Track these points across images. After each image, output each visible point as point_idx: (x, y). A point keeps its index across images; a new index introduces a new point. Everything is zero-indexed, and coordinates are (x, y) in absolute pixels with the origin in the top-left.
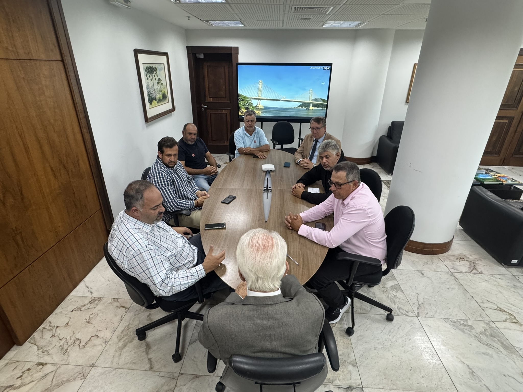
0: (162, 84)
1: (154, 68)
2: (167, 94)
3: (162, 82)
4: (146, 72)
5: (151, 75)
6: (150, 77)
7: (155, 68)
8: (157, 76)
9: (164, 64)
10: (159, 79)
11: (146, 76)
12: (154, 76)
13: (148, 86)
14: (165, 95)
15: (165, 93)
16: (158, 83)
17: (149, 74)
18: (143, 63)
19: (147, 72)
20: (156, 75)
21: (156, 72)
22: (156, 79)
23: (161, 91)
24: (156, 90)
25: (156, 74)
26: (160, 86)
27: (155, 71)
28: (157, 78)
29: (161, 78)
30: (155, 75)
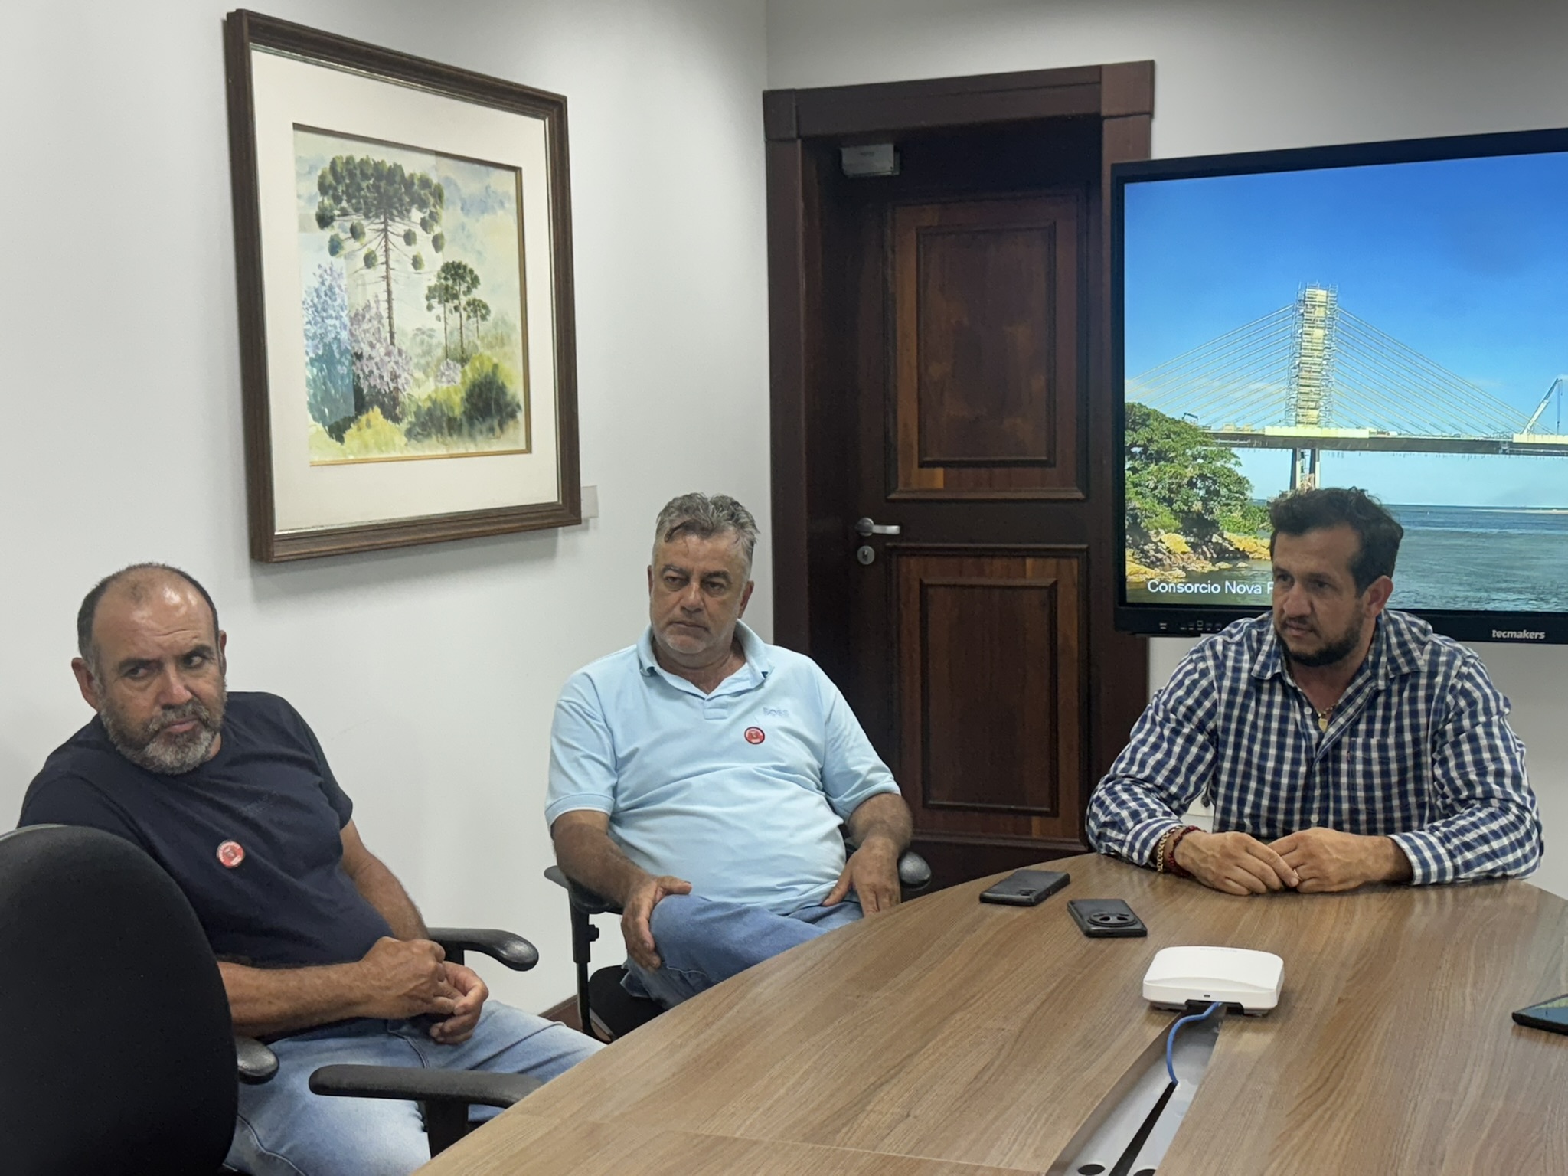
0: (478, 308)
1: (408, 183)
2: (515, 389)
3: (477, 294)
4: (323, 188)
5: (371, 228)
6: (356, 233)
7: (425, 183)
8: (438, 243)
9: (516, 170)
10: (455, 271)
11: (324, 220)
12: (409, 238)
13: (330, 292)
14: (502, 389)
15: (501, 378)
16: (444, 293)
17: (356, 218)
18: (298, 127)
19: (337, 199)
20: (424, 239)
21: (434, 217)
22: (417, 263)
23: (463, 361)
24: (403, 342)
25: (425, 225)
26: (454, 319)
27: (422, 204)
28: (434, 262)
29: (469, 261)
30: (418, 231)
